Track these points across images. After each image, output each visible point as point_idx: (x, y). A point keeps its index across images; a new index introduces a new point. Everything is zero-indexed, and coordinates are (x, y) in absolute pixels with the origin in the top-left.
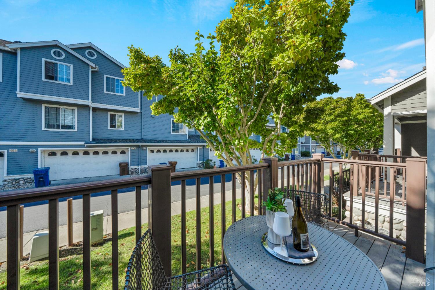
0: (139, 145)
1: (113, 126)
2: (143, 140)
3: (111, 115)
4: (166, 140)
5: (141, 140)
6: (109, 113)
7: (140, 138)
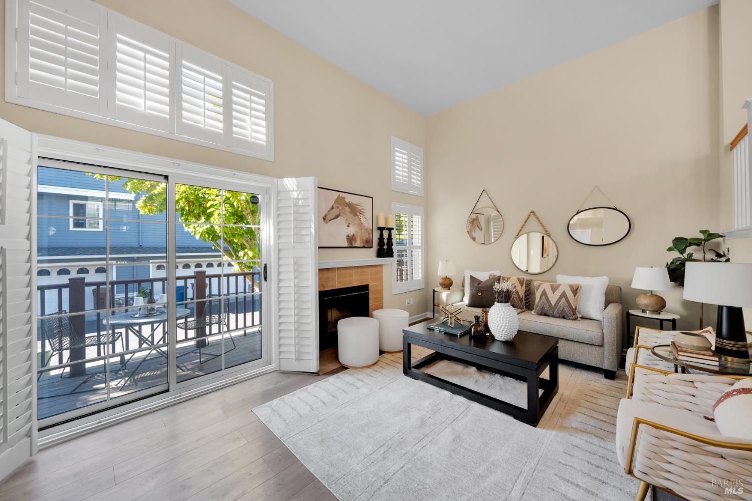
0: (134, 257)
1: (79, 224)
2: (140, 249)
3: (75, 205)
4: (189, 248)
5: (137, 248)
6: (71, 202)
7: (135, 244)
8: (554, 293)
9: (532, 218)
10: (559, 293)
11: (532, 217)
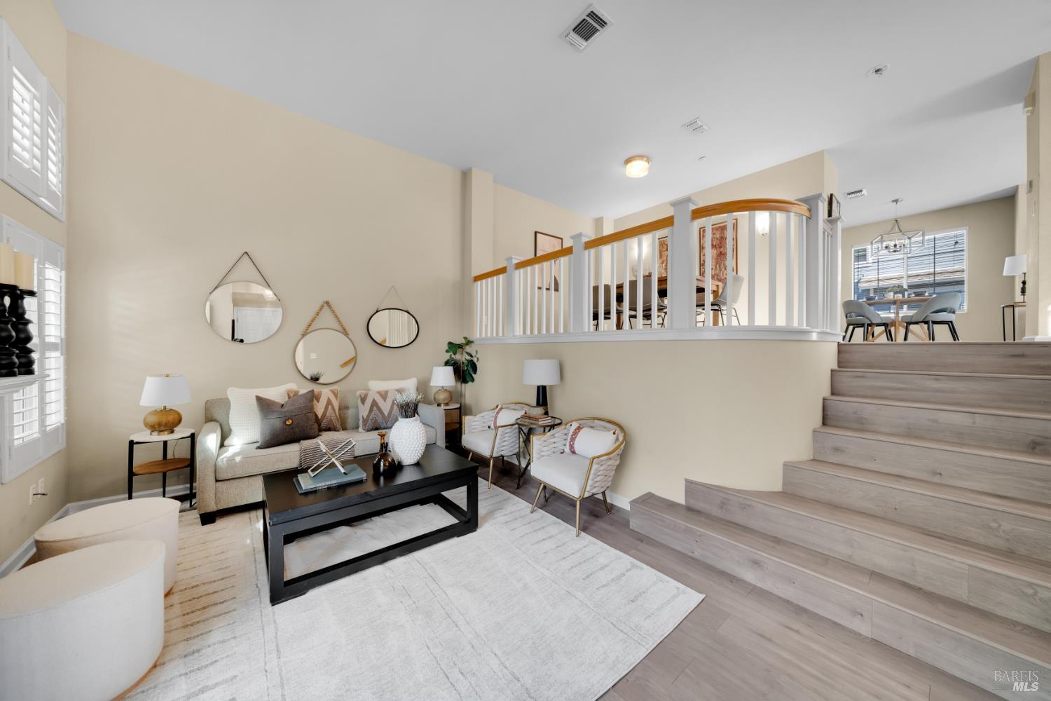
8: (385, 401)
9: (326, 312)
10: (389, 401)
11: (326, 310)
